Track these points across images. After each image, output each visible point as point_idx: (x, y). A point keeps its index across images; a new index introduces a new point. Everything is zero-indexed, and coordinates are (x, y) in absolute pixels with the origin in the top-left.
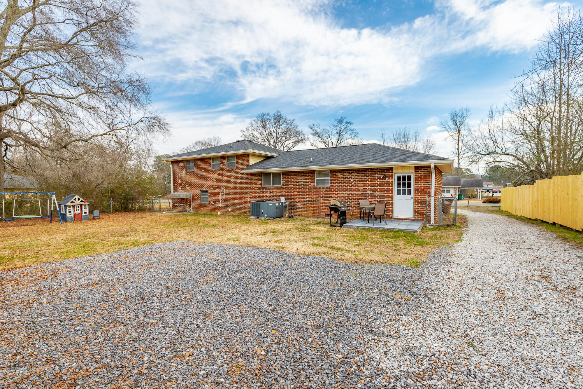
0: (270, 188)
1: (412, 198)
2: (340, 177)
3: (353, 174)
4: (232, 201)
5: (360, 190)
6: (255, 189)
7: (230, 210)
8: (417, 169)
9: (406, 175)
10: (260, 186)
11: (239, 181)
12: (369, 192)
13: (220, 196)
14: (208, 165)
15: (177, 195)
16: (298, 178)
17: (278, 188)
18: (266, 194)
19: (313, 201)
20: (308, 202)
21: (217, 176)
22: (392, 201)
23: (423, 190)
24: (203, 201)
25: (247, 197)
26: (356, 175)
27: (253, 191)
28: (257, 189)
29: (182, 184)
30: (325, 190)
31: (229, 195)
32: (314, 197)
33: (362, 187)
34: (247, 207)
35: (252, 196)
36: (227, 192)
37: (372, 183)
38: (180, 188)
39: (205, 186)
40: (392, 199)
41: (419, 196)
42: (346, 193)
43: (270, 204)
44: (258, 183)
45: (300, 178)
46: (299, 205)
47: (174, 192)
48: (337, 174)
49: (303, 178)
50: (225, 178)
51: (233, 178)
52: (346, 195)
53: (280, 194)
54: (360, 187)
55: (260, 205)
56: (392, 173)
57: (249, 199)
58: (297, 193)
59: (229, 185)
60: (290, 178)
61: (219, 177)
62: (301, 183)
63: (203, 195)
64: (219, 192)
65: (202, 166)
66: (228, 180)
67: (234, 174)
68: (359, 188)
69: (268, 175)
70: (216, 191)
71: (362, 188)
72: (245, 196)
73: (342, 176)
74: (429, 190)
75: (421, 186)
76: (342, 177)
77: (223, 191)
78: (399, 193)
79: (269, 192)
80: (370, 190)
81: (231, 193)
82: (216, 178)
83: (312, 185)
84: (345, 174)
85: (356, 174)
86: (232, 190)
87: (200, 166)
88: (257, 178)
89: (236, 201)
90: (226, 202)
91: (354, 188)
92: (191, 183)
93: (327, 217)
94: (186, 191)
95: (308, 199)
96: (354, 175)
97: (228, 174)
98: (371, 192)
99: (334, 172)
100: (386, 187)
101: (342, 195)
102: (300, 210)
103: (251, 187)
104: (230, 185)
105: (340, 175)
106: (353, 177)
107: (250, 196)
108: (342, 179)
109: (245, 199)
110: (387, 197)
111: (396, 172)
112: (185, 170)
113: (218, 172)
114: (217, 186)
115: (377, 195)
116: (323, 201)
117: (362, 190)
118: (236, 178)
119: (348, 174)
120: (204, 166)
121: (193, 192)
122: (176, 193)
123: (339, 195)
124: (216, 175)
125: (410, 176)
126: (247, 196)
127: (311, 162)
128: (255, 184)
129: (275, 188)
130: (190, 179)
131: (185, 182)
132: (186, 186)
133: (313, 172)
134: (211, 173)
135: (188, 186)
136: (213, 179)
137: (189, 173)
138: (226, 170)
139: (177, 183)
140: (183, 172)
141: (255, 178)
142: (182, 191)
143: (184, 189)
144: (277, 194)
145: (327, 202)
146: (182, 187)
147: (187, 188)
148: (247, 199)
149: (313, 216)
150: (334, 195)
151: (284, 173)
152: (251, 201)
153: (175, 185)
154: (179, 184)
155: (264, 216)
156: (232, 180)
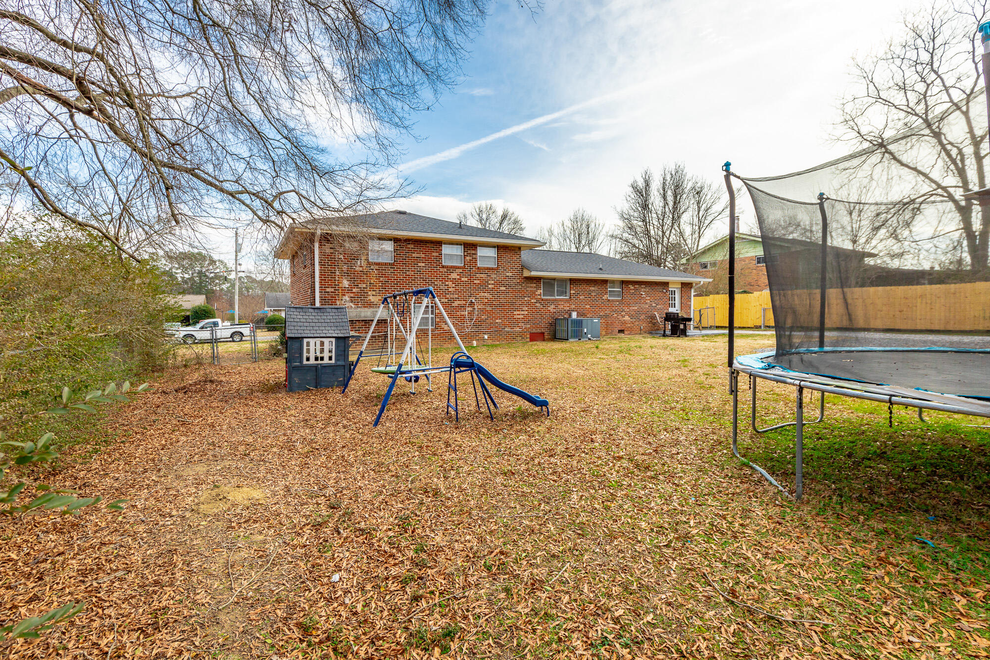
0: (556, 300)
1: (677, 310)
2: (630, 289)
3: (642, 286)
4: (489, 321)
6: (532, 301)
7: (486, 337)
8: (683, 284)
10: (539, 297)
11: (503, 288)
13: (465, 313)
14: (434, 254)
16: (591, 288)
17: (566, 300)
18: (549, 309)
19: (606, 316)
21: (458, 277)
23: (686, 303)
25: (519, 315)
26: (644, 288)
27: (529, 304)
28: (535, 301)
30: (618, 303)
31: (483, 311)
32: (608, 312)
33: (649, 300)
34: (518, 329)
35: (526, 312)
36: (479, 307)
38: (347, 298)
41: (684, 308)
44: (537, 293)
45: (593, 288)
48: (628, 286)
49: (596, 288)
50: (475, 282)
51: (493, 282)
52: (637, 308)
53: (568, 309)
54: (647, 300)
56: (668, 287)
57: (522, 316)
58: (588, 306)
59: (483, 294)
60: (579, 288)
61: (463, 279)
62: (593, 294)
64: (462, 307)
65: (418, 255)
66: (483, 285)
67: (493, 276)
69: (550, 281)
70: (456, 303)
71: (649, 302)
72: (515, 313)
73: (633, 288)
74: (689, 303)
75: (685, 300)
77: (472, 304)
79: (553, 306)
80: (654, 303)
81: (489, 308)
82: (454, 281)
83: (605, 297)
84: (636, 286)
85: (644, 286)
86: (489, 303)
87: (414, 255)
88: (535, 285)
89: (497, 321)
90: (477, 323)
91: (642, 301)
92: (384, 289)
95: (601, 314)
97: (482, 275)
98: (655, 305)
99: (624, 283)
100: (665, 300)
101: (633, 308)
103: (526, 299)
104: (486, 294)
105: (630, 287)
106: (642, 290)
107: (523, 312)
108: (633, 292)
109: (515, 317)
110: (666, 310)
112: (363, 257)
114: (457, 296)
116: (616, 315)
118: (498, 283)
119: (638, 286)
120: (423, 256)
123: (631, 309)
124: (454, 276)
125: (675, 291)
126: (518, 312)
127: (601, 269)
128: (533, 294)
129: (561, 300)
130: (381, 279)
131: (364, 286)
132: (369, 293)
133: (605, 282)
134: (441, 270)
135: (374, 293)
136: (447, 283)
137: (377, 267)
138: (478, 268)
139: (336, 287)
140: (359, 263)
141: (532, 285)
142: (353, 306)
143: (360, 299)
144: (565, 308)
145: (620, 317)
146: (352, 295)
147: (371, 298)
148: (519, 317)
149: (607, 334)
150: (626, 309)
151: (573, 281)
152: (526, 320)
153: (328, 290)
154: (343, 289)
155: (587, 337)
156: (490, 286)
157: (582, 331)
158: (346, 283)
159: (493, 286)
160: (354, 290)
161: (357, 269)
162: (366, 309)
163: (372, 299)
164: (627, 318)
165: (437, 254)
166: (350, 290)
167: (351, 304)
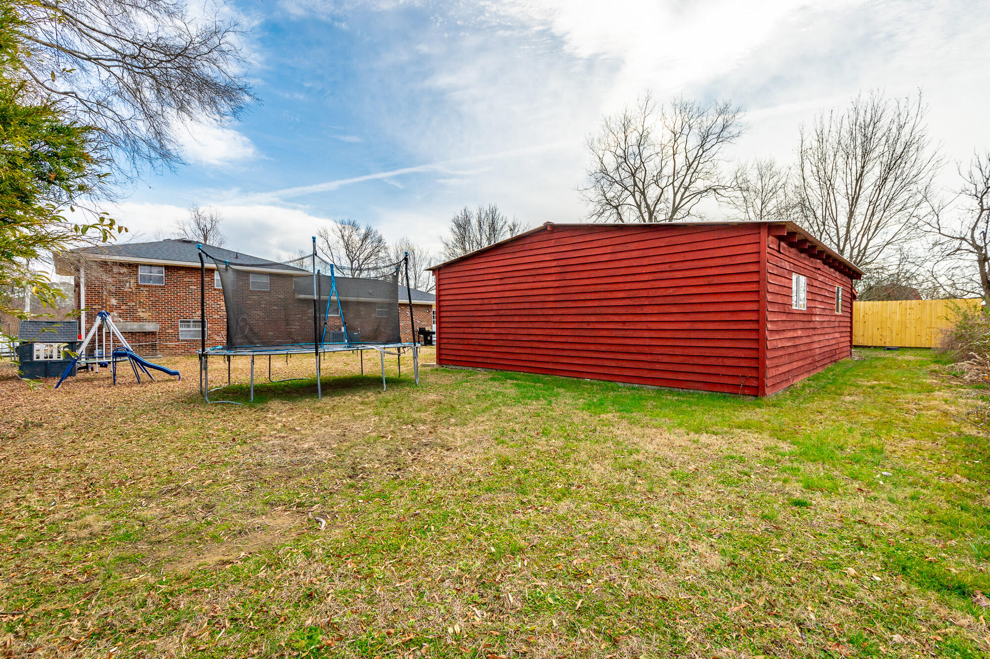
3: (408, 307)
4: (262, 333)
11: (275, 308)
17: (337, 317)
30: (385, 320)
45: (361, 309)
49: (364, 309)
50: (247, 302)
51: (265, 303)
53: (339, 324)
56: (432, 308)
58: (358, 323)
59: (255, 312)
65: (189, 280)
66: (256, 305)
67: (265, 298)
72: (287, 327)
81: (261, 324)
83: (374, 315)
84: (402, 307)
86: (262, 319)
87: (185, 280)
88: (306, 306)
89: (269, 333)
92: (154, 306)
94: (140, 319)
97: (254, 297)
98: (420, 322)
103: (298, 316)
104: (258, 312)
107: (294, 327)
112: (132, 281)
115: (424, 324)
120: (195, 280)
129: (332, 317)
130: (151, 299)
131: (134, 304)
132: (139, 310)
134: (213, 292)
135: (144, 310)
136: (219, 303)
137: (147, 289)
138: (251, 291)
139: (103, 304)
140: (128, 285)
142: (122, 321)
143: (129, 315)
146: (121, 311)
147: (140, 314)
153: (94, 307)
154: (111, 307)
156: (262, 306)
158: (114, 302)
159: (265, 306)
160: (123, 307)
161: (126, 290)
162: (136, 323)
163: (142, 315)
165: (210, 279)
166: (118, 307)
167: (119, 319)
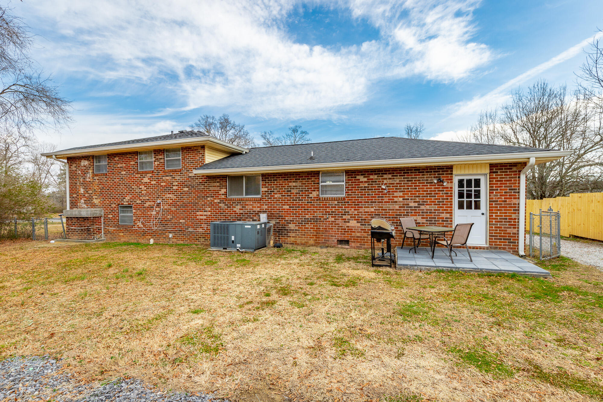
0: (242, 200)
1: (483, 214)
2: (362, 182)
3: (385, 176)
4: (174, 221)
5: (396, 202)
6: (216, 201)
7: (171, 235)
8: (494, 167)
9: (473, 178)
10: (223, 197)
11: (186, 189)
12: (412, 204)
13: (154, 213)
14: (132, 163)
15: (75, 212)
16: (290, 184)
17: (255, 200)
18: (235, 209)
19: (316, 220)
20: (308, 221)
21: (149, 181)
22: (452, 218)
23: (506, 201)
24: (123, 221)
25: (201, 215)
26: (390, 179)
27: (212, 204)
28: (219, 201)
29: (86, 195)
30: (336, 202)
31: (169, 211)
32: (318, 214)
33: (400, 197)
34: (200, 230)
35: (209, 213)
36: (166, 207)
37: (417, 191)
38: (82, 201)
39: (128, 198)
40: (451, 215)
41: (498, 210)
42: (371, 207)
43: (246, 227)
44: (220, 193)
45: (294, 184)
46: (292, 226)
47: (71, 208)
48: (358, 177)
49: (298, 184)
50: (162, 184)
51: (177, 184)
52: (373, 210)
53: (258, 209)
54: (397, 197)
55: (228, 228)
56: (452, 174)
57: (205, 217)
58: (288, 207)
59: (168, 196)
60: (275, 184)
61: (152, 183)
62: (294, 191)
63: (123, 212)
64: (152, 208)
65: (121, 165)
66: (168, 188)
67: (177, 178)
68: (396, 199)
69: (236, 179)
70: (147, 205)
71: (401, 199)
72: (198, 213)
73: (366, 179)
74: (515, 201)
75: (501, 195)
76: (365, 182)
77: (158, 205)
78: (461, 206)
79: (239, 207)
80: (414, 202)
81: (173, 209)
82: (145, 184)
83: (314, 194)
84: (371, 177)
85: (390, 176)
86: (174, 204)
87: (119, 166)
88: (218, 184)
89: (181, 221)
90: (164, 222)
91: (386, 199)
92: (101, 194)
93: (340, 246)
94: (94, 206)
95: (307, 216)
96: (386, 179)
97: (168, 178)
98: (416, 205)
99: (351, 173)
100: (441, 196)
101: (366, 210)
102: (294, 235)
103: (209, 199)
104: (170, 195)
105: (362, 178)
106: (385, 182)
107: (205, 213)
108: (366, 185)
109: (198, 217)
110: (443, 213)
111: (459, 173)
112: (90, 171)
113: (151, 175)
114: (147, 198)
115: (426, 210)
116: (333, 219)
117: (399, 202)
118: (182, 184)
119: (376, 177)
120: (124, 165)
121: (105, 208)
122: (75, 209)
123: (361, 210)
124: (146, 180)
125: (479, 180)
126: (201, 213)
127: (311, 158)
128: (216, 194)
129: (250, 200)
130: (100, 186)
131: (91, 192)
132: (94, 197)
133: (316, 174)
134: (137, 176)
135: (96, 197)
136: (141, 186)
138: (164, 172)
139: (77, 193)
140: (88, 176)
141: (215, 184)
142: (86, 207)
143: (89, 202)
144: (254, 209)
145: (340, 222)
146: (85, 199)
147: (95, 200)
148: (201, 217)
149: (316, 244)
150: (352, 211)
151: (266, 176)
152: (208, 221)
153: (74, 195)
154: (81, 195)
155: (236, 247)
156: (174, 188)
157: (228, 238)
158: (82, 191)
159: (177, 187)
161: (87, 180)
164: (353, 223)
166: (84, 196)
167: (85, 205)
